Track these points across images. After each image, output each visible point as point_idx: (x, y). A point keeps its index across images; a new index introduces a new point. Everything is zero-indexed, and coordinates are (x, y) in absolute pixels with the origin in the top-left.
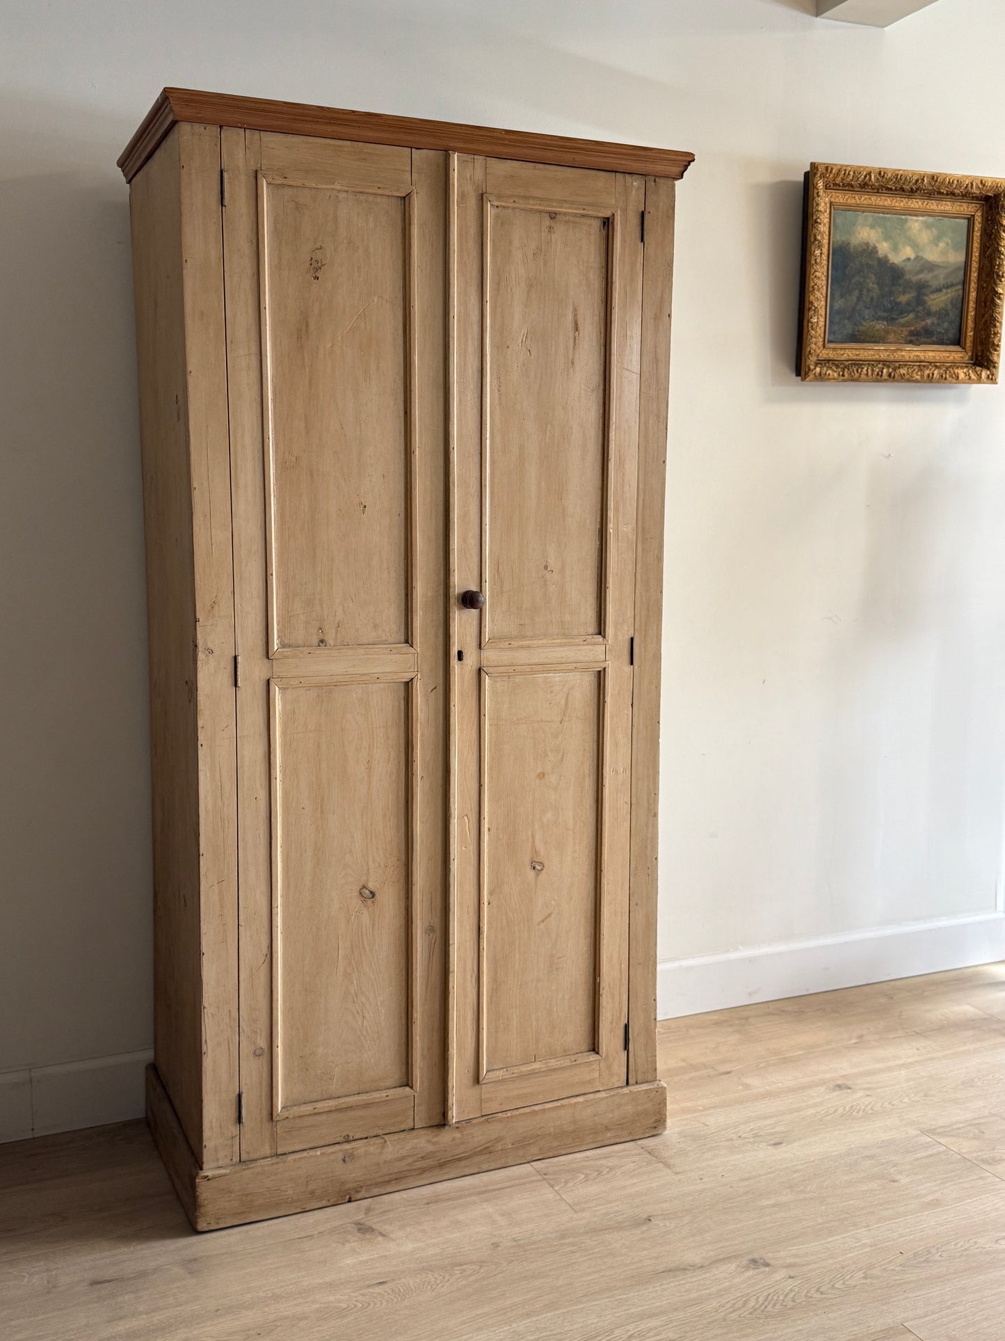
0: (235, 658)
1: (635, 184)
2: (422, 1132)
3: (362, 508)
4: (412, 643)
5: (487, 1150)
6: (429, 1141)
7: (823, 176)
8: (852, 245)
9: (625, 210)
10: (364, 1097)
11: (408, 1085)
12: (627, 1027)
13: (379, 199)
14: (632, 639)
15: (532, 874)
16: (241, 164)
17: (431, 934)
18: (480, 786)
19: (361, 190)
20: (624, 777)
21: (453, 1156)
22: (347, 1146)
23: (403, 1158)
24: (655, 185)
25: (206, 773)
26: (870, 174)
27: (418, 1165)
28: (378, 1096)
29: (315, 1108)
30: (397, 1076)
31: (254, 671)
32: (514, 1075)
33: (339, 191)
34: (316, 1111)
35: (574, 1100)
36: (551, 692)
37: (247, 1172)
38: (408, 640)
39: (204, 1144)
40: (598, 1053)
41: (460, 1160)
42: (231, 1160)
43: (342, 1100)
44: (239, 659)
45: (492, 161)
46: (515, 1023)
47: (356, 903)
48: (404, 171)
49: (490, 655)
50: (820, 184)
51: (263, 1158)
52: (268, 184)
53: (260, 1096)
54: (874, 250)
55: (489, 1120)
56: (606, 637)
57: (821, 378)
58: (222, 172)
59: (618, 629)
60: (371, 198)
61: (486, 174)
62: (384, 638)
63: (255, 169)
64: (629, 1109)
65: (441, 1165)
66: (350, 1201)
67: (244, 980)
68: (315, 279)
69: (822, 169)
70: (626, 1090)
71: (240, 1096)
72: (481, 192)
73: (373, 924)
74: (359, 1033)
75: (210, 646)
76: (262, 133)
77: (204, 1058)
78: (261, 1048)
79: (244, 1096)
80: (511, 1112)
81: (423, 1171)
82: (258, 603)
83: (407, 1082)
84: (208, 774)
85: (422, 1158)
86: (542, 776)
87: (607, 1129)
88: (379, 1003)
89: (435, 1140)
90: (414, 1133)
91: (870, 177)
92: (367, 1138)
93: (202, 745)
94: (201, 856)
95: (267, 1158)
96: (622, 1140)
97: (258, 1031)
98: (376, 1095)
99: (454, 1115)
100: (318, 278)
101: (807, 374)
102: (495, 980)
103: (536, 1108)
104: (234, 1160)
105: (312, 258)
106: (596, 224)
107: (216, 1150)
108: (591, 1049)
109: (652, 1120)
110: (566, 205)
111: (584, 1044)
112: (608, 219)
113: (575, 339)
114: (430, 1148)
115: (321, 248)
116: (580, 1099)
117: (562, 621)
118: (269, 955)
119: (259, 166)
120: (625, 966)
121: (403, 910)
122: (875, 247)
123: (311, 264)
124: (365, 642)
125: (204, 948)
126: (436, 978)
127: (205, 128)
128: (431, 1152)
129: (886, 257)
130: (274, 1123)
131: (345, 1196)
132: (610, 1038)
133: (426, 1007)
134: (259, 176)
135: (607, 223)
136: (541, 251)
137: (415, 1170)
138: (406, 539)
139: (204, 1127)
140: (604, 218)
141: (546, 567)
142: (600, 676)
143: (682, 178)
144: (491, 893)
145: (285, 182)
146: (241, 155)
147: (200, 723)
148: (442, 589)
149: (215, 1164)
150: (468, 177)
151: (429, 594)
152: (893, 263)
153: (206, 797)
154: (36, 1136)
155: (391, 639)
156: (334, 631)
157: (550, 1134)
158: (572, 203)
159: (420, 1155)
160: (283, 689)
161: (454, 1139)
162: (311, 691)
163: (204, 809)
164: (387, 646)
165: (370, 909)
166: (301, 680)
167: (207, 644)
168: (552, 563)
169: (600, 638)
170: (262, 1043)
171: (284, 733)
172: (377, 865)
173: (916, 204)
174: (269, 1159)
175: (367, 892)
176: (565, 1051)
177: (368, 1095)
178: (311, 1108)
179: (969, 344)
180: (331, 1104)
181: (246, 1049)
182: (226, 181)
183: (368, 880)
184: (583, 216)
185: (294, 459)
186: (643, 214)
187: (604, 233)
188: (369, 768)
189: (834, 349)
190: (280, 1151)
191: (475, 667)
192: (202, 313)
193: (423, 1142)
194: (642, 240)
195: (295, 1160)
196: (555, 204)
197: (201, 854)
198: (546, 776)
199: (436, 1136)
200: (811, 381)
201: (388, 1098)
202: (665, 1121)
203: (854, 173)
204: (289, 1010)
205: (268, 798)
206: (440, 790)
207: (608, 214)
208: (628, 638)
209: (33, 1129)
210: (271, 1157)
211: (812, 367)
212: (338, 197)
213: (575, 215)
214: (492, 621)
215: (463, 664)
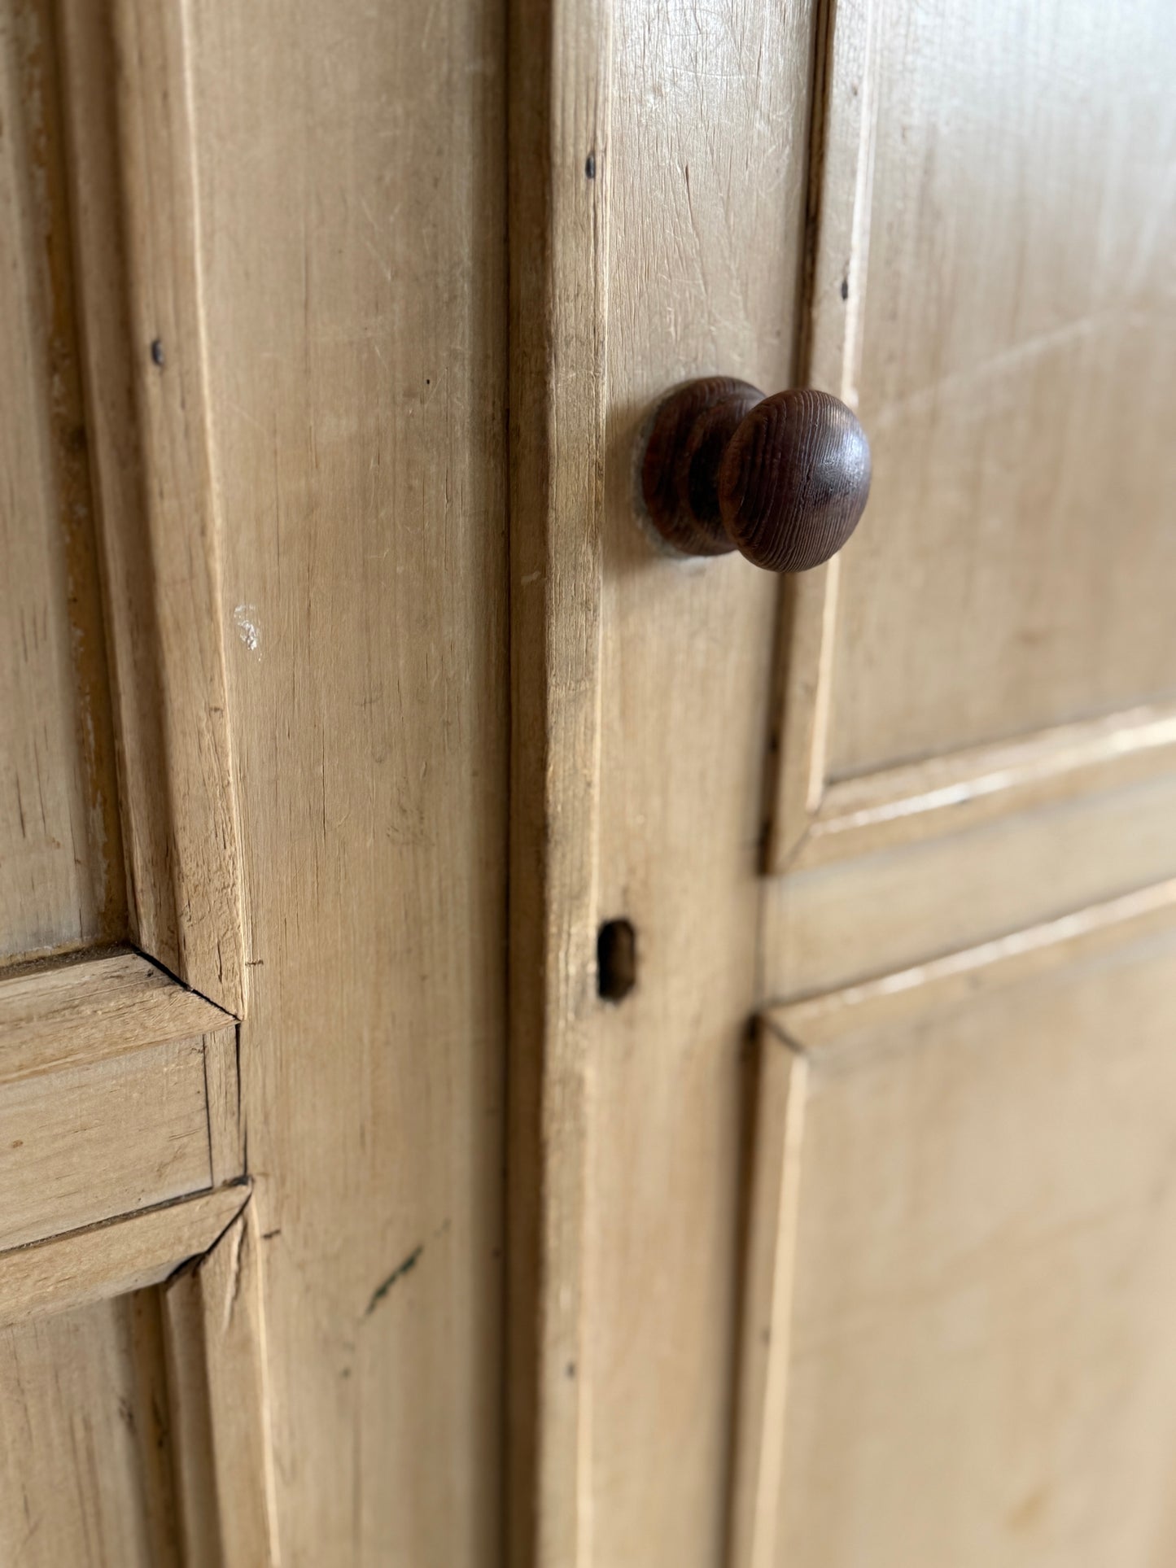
214: (851, 637)
215: (630, 1023)
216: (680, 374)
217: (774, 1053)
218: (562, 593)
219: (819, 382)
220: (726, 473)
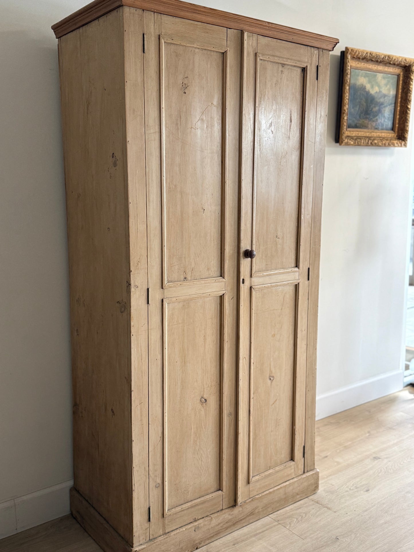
0: (148, 289)
1: (315, 52)
2: (227, 510)
3: (203, 211)
4: (224, 277)
5: (252, 513)
6: (229, 514)
7: (350, 54)
8: (357, 85)
9: (311, 64)
10: (202, 499)
11: (220, 490)
12: (304, 447)
13: (212, 53)
14: (309, 269)
15: (269, 381)
16: (152, 30)
17: (230, 417)
18: (250, 343)
19: (205, 48)
20: (305, 333)
21: (239, 519)
22: (196, 524)
23: (219, 524)
24: (323, 53)
25: (135, 350)
26: (367, 53)
27: (225, 526)
28: (208, 497)
29: (182, 508)
30: (215, 486)
31: (156, 296)
32: (263, 477)
33: (196, 48)
34: (182, 509)
35: (285, 484)
36: (278, 296)
37: (154, 545)
38: (222, 275)
39: (134, 535)
40: (294, 461)
41: (241, 520)
42: (146, 540)
43: (193, 502)
44: (150, 289)
45: (260, 37)
46: (262, 453)
47: (199, 406)
48: (224, 39)
49: (256, 281)
50: (349, 57)
51: (159, 536)
52: (165, 42)
53: (158, 507)
54: (365, 88)
55: (253, 499)
56: (300, 268)
57: (347, 144)
58: (144, 35)
59: (304, 264)
60: (209, 53)
61: (257, 44)
62: (212, 275)
63: (158, 34)
64: (306, 484)
65: (234, 524)
66: (197, 549)
67: (151, 451)
68: (184, 93)
69: (350, 50)
70: (304, 476)
71: (149, 509)
72: (255, 52)
73: (206, 415)
74: (200, 468)
75: (137, 284)
76: (162, 14)
77: (134, 492)
78: (159, 483)
79: (151, 508)
80: (261, 494)
81: (227, 528)
82: (158, 261)
83: (220, 489)
84: (136, 350)
85: (227, 522)
86: (274, 335)
87: (298, 494)
88: (208, 453)
89: (232, 513)
90: (224, 511)
91: (367, 55)
92: (203, 518)
93: (133, 335)
94: (132, 392)
95: (161, 536)
96: (303, 498)
97: (157, 475)
98: (207, 497)
99: (240, 500)
100: (185, 93)
101: (342, 142)
102: (255, 434)
103: (271, 490)
104: (147, 540)
105: (183, 83)
106: (299, 71)
107: (139, 537)
108: (291, 459)
109: (314, 487)
110: (289, 61)
111: (288, 457)
112: (304, 68)
113: (290, 126)
114: (230, 517)
115: (187, 77)
116: (287, 483)
117: (282, 261)
118: (162, 438)
119: (160, 32)
120: (304, 420)
121: (218, 407)
122: (365, 86)
123: (183, 86)
124: (204, 277)
125: (134, 438)
126: (232, 437)
127: (136, 11)
128: (230, 519)
129: (369, 91)
130: (164, 519)
131: (195, 547)
132: (298, 453)
133: (228, 452)
134: (161, 38)
135: (304, 70)
136: (278, 82)
137: (224, 528)
138: (221, 225)
139: (134, 527)
140: (302, 68)
141: (277, 237)
142: (297, 287)
143: (333, 50)
144: (253, 394)
145: (172, 42)
146: (152, 27)
147: (132, 324)
148: (236, 250)
149: (138, 544)
150: (250, 45)
151: (231, 252)
152: (371, 94)
153: (134, 361)
154: (18, 532)
155: (215, 275)
156: (190, 272)
157: (276, 501)
158: (291, 59)
159: (226, 521)
160: (168, 303)
161: (239, 511)
162: (180, 303)
163: (134, 368)
164: (213, 278)
165: (205, 407)
166: (177, 298)
167: (135, 284)
168: (280, 234)
169: (296, 269)
170: (159, 481)
171: (168, 325)
172: (208, 386)
173: (381, 68)
174: (163, 536)
175: (204, 400)
176: (281, 462)
177: (204, 497)
178: (180, 508)
179: (396, 130)
180: (189, 505)
181: (152, 484)
182: (145, 39)
183: (204, 394)
184: (295, 66)
185: (174, 187)
186: (318, 66)
187: (302, 75)
188: (205, 339)
189: (350, 131)
190: (167, 531)
191: (249, 286)
192: (134, 110)
193: (227, 515)
194: (317, 79)
195: (174, 535)
196: (285, 60)
197: (132, 390)
198: (275, 335)
199: (233, 511)
200: (344, 145)
201: (213, 498)
202: (318, 486)
203: (362, 52)
204: (170, 462)
205: (162, 358)
206: (234, 347)
207: (304, 65)
208: (307, 268)
209: (16, 529)
210: (163, 535)
211: (344, 139)
212: (195, 51)
213: (292, 66)
214: (256, 263)
215: (244, 285)
216: (246, 249)
217: (252, 289)
218: (241, 260)
219: (253, 249)
220: (249, 254)
